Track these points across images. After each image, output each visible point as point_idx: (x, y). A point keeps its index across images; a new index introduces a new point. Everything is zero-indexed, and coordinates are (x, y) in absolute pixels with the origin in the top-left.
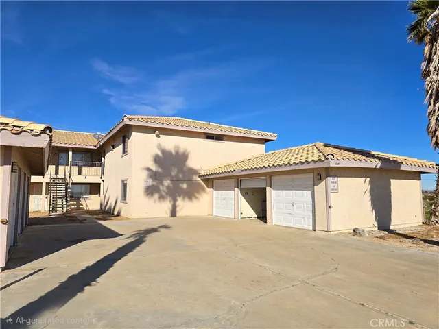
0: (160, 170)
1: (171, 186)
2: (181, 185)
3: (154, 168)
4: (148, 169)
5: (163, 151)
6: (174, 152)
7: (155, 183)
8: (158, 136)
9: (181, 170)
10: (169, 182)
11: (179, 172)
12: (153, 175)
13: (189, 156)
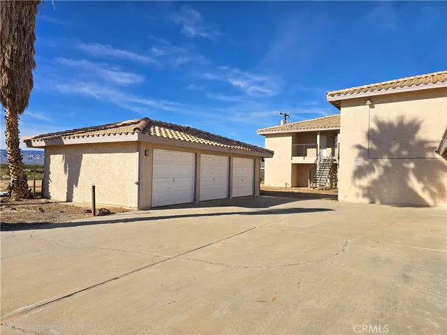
0: (374, 147)
1: (390, 165)
2: (406, 165)
3: (366, 145)
4: (359, 147)
5: (380, 125)
6: (396, 124)
7: (367, 163)
8: (372, 106)
9: (405, 145)
10: (386, 160)
11: (402, 148)
12: (366, 153)
13: (422, 125)
